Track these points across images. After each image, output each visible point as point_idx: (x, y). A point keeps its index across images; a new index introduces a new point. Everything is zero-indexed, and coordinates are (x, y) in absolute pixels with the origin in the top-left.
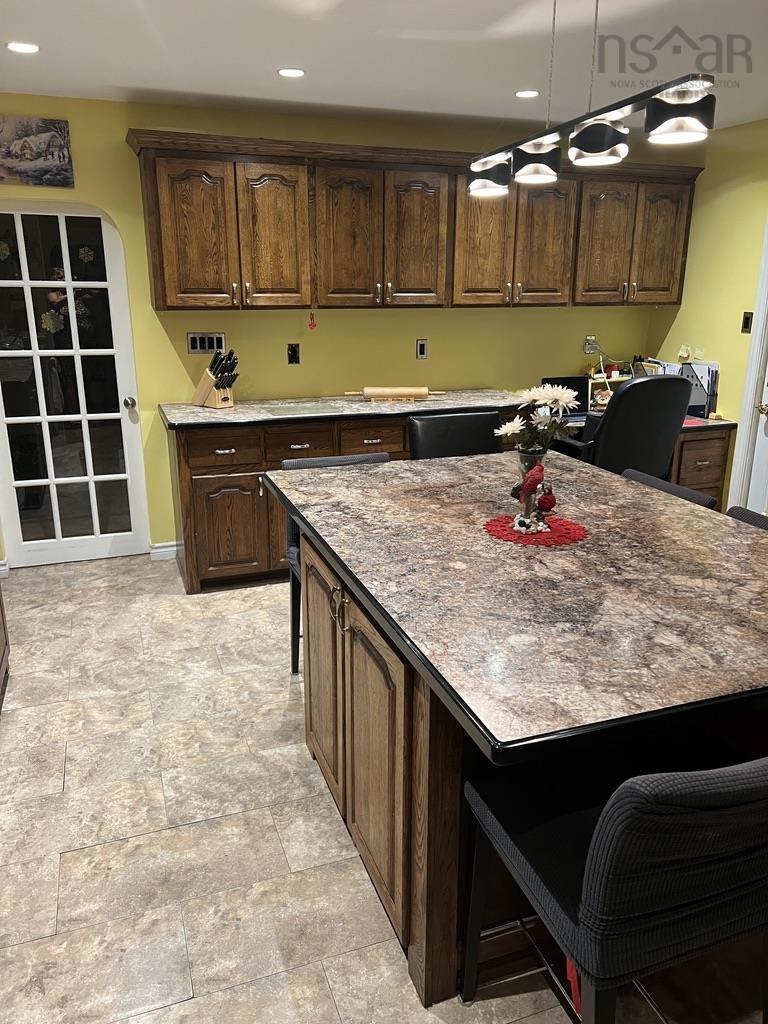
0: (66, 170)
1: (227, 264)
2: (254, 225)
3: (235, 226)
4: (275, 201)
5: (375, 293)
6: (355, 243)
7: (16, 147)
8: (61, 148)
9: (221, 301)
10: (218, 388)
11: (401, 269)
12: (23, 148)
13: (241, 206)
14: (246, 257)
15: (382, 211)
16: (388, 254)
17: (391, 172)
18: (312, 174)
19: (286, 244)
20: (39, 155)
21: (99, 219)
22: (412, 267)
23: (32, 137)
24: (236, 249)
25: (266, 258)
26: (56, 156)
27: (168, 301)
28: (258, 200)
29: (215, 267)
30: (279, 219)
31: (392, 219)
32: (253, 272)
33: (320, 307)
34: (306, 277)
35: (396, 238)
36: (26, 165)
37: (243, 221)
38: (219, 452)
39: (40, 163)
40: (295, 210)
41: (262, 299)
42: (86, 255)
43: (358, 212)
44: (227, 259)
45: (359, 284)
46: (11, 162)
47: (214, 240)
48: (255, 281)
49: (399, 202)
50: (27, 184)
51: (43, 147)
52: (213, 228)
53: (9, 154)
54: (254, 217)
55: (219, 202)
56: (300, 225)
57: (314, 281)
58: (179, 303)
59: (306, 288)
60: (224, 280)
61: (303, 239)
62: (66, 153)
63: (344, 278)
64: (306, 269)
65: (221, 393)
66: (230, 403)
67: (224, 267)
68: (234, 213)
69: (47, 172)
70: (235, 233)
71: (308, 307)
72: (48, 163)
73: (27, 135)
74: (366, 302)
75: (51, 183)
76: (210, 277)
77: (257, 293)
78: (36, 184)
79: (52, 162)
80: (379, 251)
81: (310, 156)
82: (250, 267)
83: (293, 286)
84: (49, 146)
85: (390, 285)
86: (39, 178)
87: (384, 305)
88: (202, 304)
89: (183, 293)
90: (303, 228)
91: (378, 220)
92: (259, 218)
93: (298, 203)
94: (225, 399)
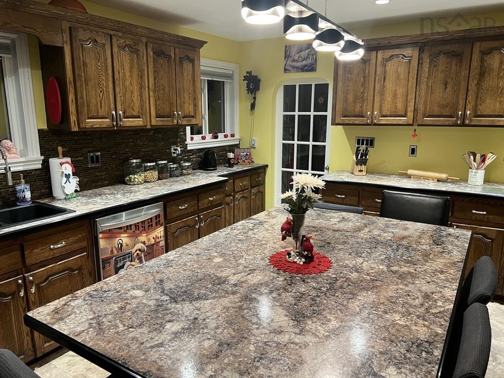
0: (313, 65)
1: (367, 102)
2: (384, 82)
3: (373, 84)
4: (397, 68)
5: (458, 117)
6: (446, 88)
7: (296, 58)
8: (313, 55)
9: (362, 121)
10: (357, 165)
11: (479, 102)
12: (299, 57)
13: (378, 73)
14: (377, 99)
15: (468, 68)
16: (469, 94)
17: (478, 43)
18: (421, 51)
19: (400, 91)
20: (304, 59)
21: (328, 84)
22: (488, 101)
23: (303, 52)
24: (372, 95)
25: (389, 98)
26: (310, 59)
27: (336, 121)
28: (388, 69)
29: (361, 104)
30: (398, 77)
31: (475, 72)
32: (381, 106)
33: (418, 125)
34: (411, 108)
35: (478, 84)
36: (299, 64)
37: (378, 80)
38: (339, 196)
39: (304, 63)
40: (409, 72)
41: (384, 120)
42: (321, 100)
43: (451, 69)
44: (367, 100)
45: (446, 112)
46: (294, 64)
47: (362, 91)
48: (381, 111)
49: (482, 61)
50: (298, 72)
51: (306, 55)
52: (362, 85)
53: (294, 60)
54: (385, 78)
55: (367, 71)
56: (410, 79)
57: (415, 110)
58: (341, 122)
59: (410, 115)
60: (364, 110)
61: (412, 88)
62: (314, 57)
63: (436, 108)
64: (412, 104)
65: (359, 167)
66: (364, 173)
67: (365, 104)
68: (374, 76)
69: (306, 66)
70: (373, 86)
71: (412, 125)
72: (307, 62)
73: (301, 52)
74: (451, 123)
75: (307, 71)
76: (358, 109)
77: (382, 117)
78: (301, 72)
79: (309, 61)
80: (463, 92)
81: (421, 41)
82: (379, 104)
83: (403, 113)
84: (308, 55)
85: (468, 112)
86: (304, 69)
87: (463, 125)
88: (352, 123)
89: (343, 117)
90: (412, 82)
91: (464, 73)
92: (387, 78)
93: (411, 68)
94: (361, 171)
